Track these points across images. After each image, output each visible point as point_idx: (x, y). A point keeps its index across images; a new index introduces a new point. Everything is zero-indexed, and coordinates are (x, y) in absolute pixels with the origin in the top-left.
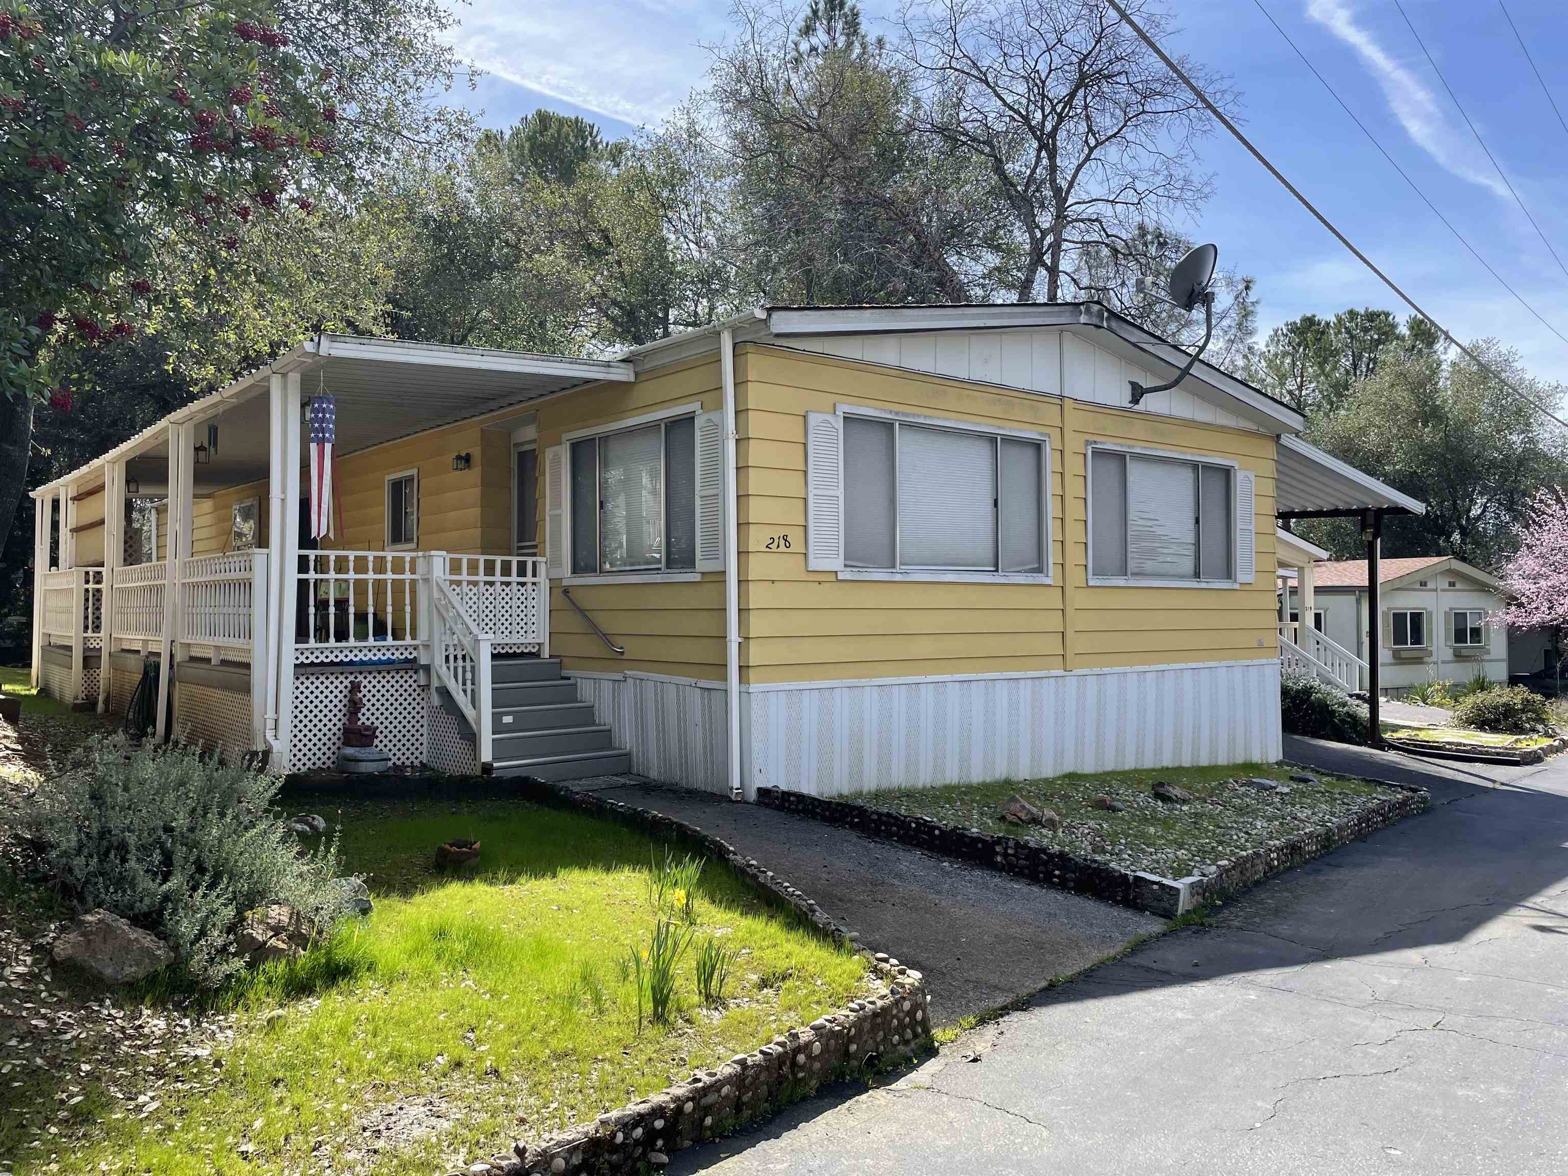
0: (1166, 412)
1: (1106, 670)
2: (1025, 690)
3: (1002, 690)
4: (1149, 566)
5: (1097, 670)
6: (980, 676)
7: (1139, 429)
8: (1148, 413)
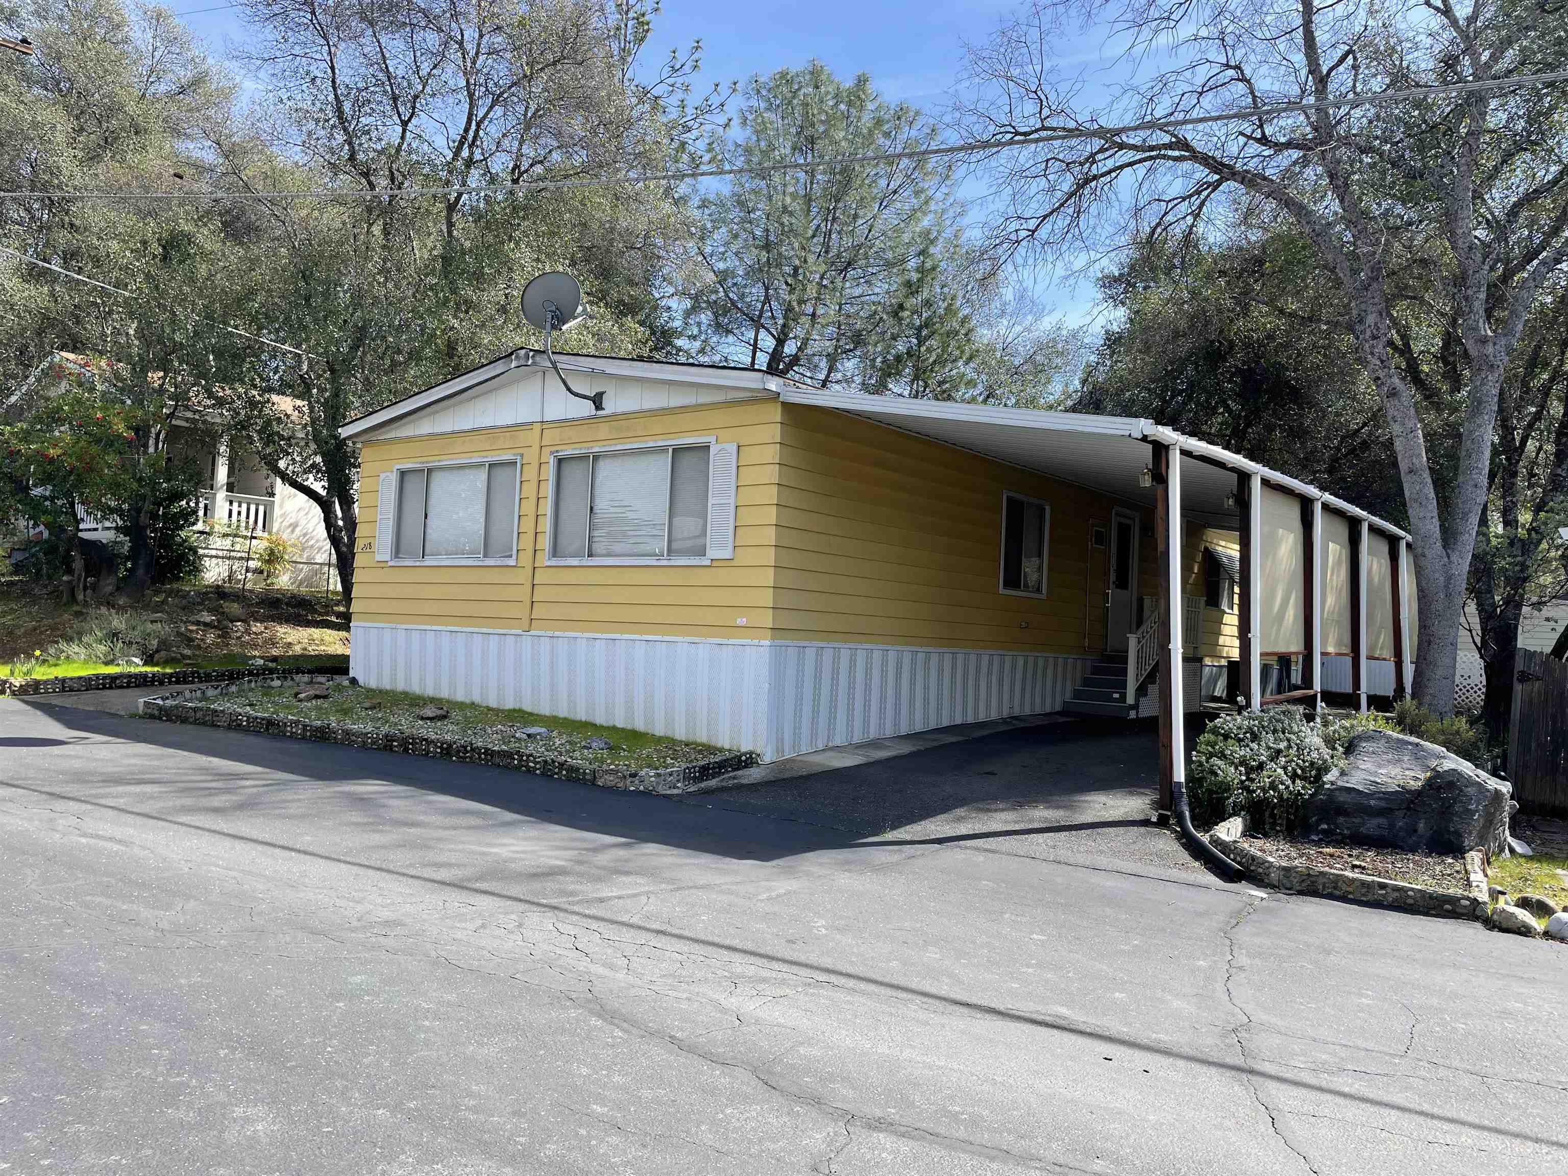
0: (636, 407)
1: (557, 634)
2: (493, 641)
3: (478, 639)
4: (617, 548)
5: (550, 633)
6: (465, 629)
7: (603, 431)
8: (614, 415)
